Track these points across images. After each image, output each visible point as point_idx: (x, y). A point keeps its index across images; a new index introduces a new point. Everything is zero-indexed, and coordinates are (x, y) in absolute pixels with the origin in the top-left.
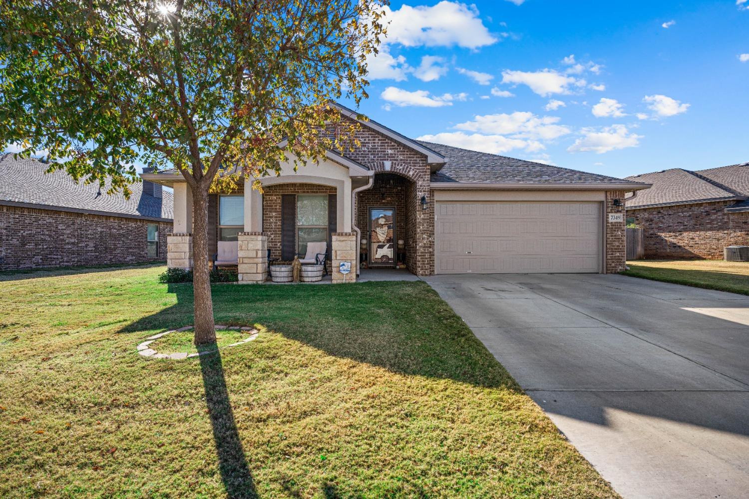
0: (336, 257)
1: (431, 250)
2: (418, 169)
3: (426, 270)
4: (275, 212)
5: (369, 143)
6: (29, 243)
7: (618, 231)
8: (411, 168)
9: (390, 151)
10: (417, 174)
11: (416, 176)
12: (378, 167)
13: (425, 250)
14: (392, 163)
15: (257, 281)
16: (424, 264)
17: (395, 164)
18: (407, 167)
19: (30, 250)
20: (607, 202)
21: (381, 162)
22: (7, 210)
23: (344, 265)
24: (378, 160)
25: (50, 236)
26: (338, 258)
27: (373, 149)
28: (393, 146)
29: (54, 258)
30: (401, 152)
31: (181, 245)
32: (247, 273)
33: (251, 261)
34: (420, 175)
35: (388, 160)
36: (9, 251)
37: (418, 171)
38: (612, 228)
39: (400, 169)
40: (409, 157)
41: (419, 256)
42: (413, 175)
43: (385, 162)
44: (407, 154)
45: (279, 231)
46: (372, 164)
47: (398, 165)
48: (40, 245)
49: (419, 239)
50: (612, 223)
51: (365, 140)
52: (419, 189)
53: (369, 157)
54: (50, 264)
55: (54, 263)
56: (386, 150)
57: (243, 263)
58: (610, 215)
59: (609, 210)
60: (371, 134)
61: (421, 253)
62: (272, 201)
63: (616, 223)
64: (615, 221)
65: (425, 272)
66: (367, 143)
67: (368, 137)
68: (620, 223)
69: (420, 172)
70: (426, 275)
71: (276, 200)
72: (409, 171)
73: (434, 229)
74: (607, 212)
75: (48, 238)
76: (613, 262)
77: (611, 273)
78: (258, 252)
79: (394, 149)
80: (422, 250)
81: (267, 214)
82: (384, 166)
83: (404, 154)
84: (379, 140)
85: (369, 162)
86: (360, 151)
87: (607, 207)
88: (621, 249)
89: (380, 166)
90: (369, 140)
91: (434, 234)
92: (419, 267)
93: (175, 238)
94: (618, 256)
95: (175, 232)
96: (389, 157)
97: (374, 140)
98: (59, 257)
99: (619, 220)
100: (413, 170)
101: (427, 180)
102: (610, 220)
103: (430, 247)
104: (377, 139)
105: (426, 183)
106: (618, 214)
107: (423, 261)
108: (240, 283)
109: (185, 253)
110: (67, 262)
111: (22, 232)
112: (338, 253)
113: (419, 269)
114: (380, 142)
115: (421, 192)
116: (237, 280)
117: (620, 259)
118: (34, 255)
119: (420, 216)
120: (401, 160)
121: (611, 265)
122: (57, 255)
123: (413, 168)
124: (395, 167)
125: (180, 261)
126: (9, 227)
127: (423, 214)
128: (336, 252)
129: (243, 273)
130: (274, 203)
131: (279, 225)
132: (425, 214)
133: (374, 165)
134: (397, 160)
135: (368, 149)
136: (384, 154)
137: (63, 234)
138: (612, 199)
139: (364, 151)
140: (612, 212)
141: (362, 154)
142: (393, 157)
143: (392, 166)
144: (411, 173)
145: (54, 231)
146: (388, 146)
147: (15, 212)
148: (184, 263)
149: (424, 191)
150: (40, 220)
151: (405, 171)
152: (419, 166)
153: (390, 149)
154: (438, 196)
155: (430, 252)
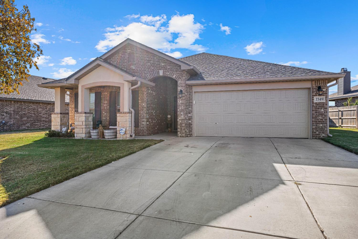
0: (119, 125)
1: (190, 122)
2: (178, 74)
3: (183, 133)
4: (106, 101)
5: (151, 60)
6: (24, 117)
7: (321, 109)
8: (174, 73)
9: (163, 64)
10: (178, 76)
11: (177, 78)
12: (156, 73)
13: (182, 122)
14: (164, 71)
15: (83, 137)
16: (181, 130)
17: (165, 71)
18: (172, 73)
19: (25, 121)
20: (312, 88)
21: (158, 71)
22: (14, 102)
23: (122, 130)
24: (156, 70)
25: (34, 114)
26: (120, 126)
27: (153, 63)
28: (164, 61)
29: (37, 125)
30: (169, 64)
31: (57, 119)
32: (78, 133)
33: (80, 127)
34: (180, 77)
35: (161, 69)
36: (14, 121)
37: (178, 75)
38: (317, 107)
39: (168, 74)
40: (174, 67)
41: (179, 125)
42: (175, 77)
43: (159, 70)
44: (172, 65)
45: (108, 111)
46: (153, 72)
47: (167, 72)
48: (29, 118)
49: (179, 115)
50: (316, 103)
51: (149, 59)
52: (179, 85)
53: (151, 68)
54: (34, 128)
55: (36, 127)
56: (160, 64)
57: (77, 128)
58: (315, 97)
59: (314, 94)
60: (152, 55)
61: (180, 123)
62: (105, 95)
63: (320, 103)
64: (320, 101)
65: (182, 135)
66: (150, 60)
67: (151, 57)
68: (323, 103)
69: (180, 75)
70: (183, 137)
71: (107, 95)
72: (173, 75)
73: (192, 109)
74: (312, 96)
75: (33, 115)
76: (317, 131)
77: (316, 138)
78: (83, 122)
79: (164, 63)
80: (180, 121)
81: (103, 102)
82: (159, 73)
83: (170, 65)
84: (156, 58)
85: (151, 71)
86: (146, 65)
87: (313, 92)
88: (324, 121)
89: (157, 73)
90: (151, 59)
91: (192, 112)
92: (179, 132)
93: (54, 115)
94: (321, 127)
95: (55, 112)
96: (162, 68)
97: (154, 58)
98: (39, 124)
99: (322, 101)
100: (176, 74)
101: (184, 80)
102: (315, 101)
103: (190, 120)
104: (155, 58)
105: (183, 82)
106: (322, 97)
107: (181, 128)
108: (75, 138)
109: (58, 122)
110: (43, 126)
111: (21, 112)
112: (120, 123)
113: (179, 133)
114: (157, 59)
115: (180, 87)
116: (74, 137)
117: (323, 129)
118: (27, 123)
119: (179, 102)
120: (169, 69)
121: (315, 133)
122: (38, 123)
123: (175, 73)
124: (165, 73)
125: (56, 126)
126: (15, 110)
127: (181, 100)
128: (119, 122)
129: (77, 133)
130: (106, 96)
131: (108, 108)
132: (182, 100)
133: (154, 73)
134: (166, 69)
135: (151, 64)
136: (159, 66)
137: (41, 113)
138: (317, 86)
139: (149, 65)
140: (316, 96)
141: (147, 67)
142: (164, 67)
143: (164, 73)
144: (174, 76)
145: (36, 112)
146: (161, 61)
147: (17, 103)
148: (58, 128)
149: (182, 87)
150: (29, 107)
151: (171, 75)
152: (179, 72)
153: (163, 63)
154: (194, 89)
155: (190, 123)
